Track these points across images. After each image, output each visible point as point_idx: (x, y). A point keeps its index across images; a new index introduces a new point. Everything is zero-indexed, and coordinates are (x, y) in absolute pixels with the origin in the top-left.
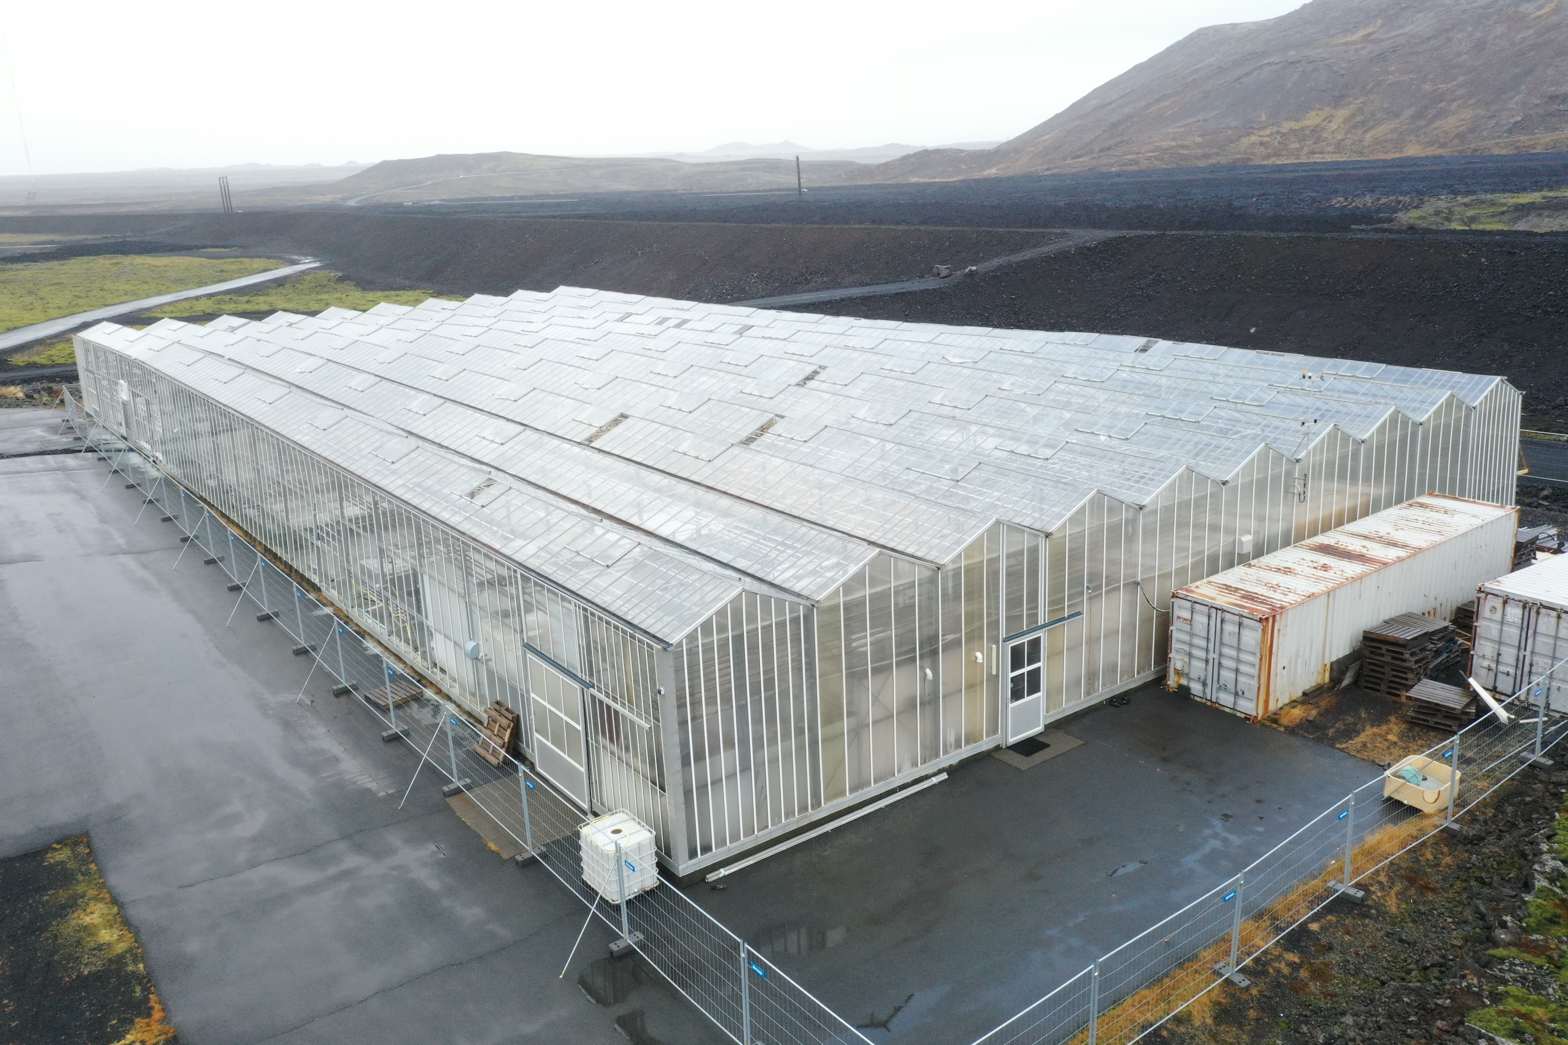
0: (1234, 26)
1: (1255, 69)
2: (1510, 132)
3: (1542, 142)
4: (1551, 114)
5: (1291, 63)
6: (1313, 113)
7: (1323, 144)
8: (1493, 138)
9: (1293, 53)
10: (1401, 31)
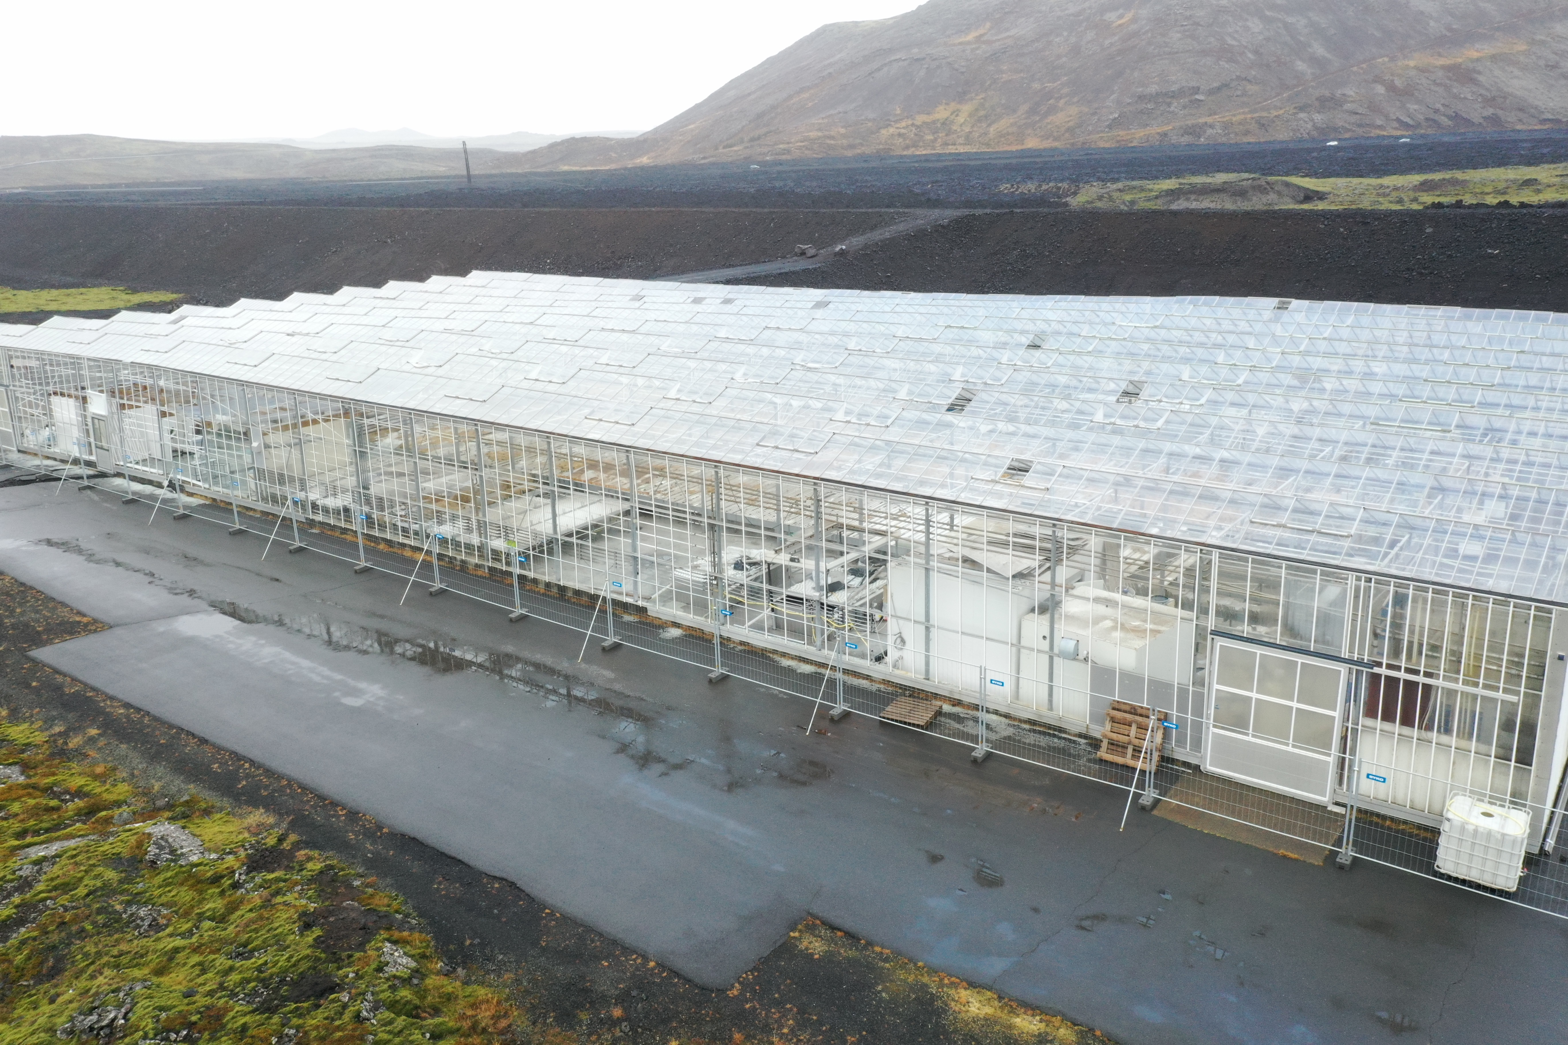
0: (856, 24)
1: (885, 64)
2: (1110, 127)
3: (1137, 136)
4: (1142, 112)
5: (917, 60)
6: (941, 108)
7: (955, 136)
8: (1098, 133)
9: (916, 50)
10: (1008, 34)
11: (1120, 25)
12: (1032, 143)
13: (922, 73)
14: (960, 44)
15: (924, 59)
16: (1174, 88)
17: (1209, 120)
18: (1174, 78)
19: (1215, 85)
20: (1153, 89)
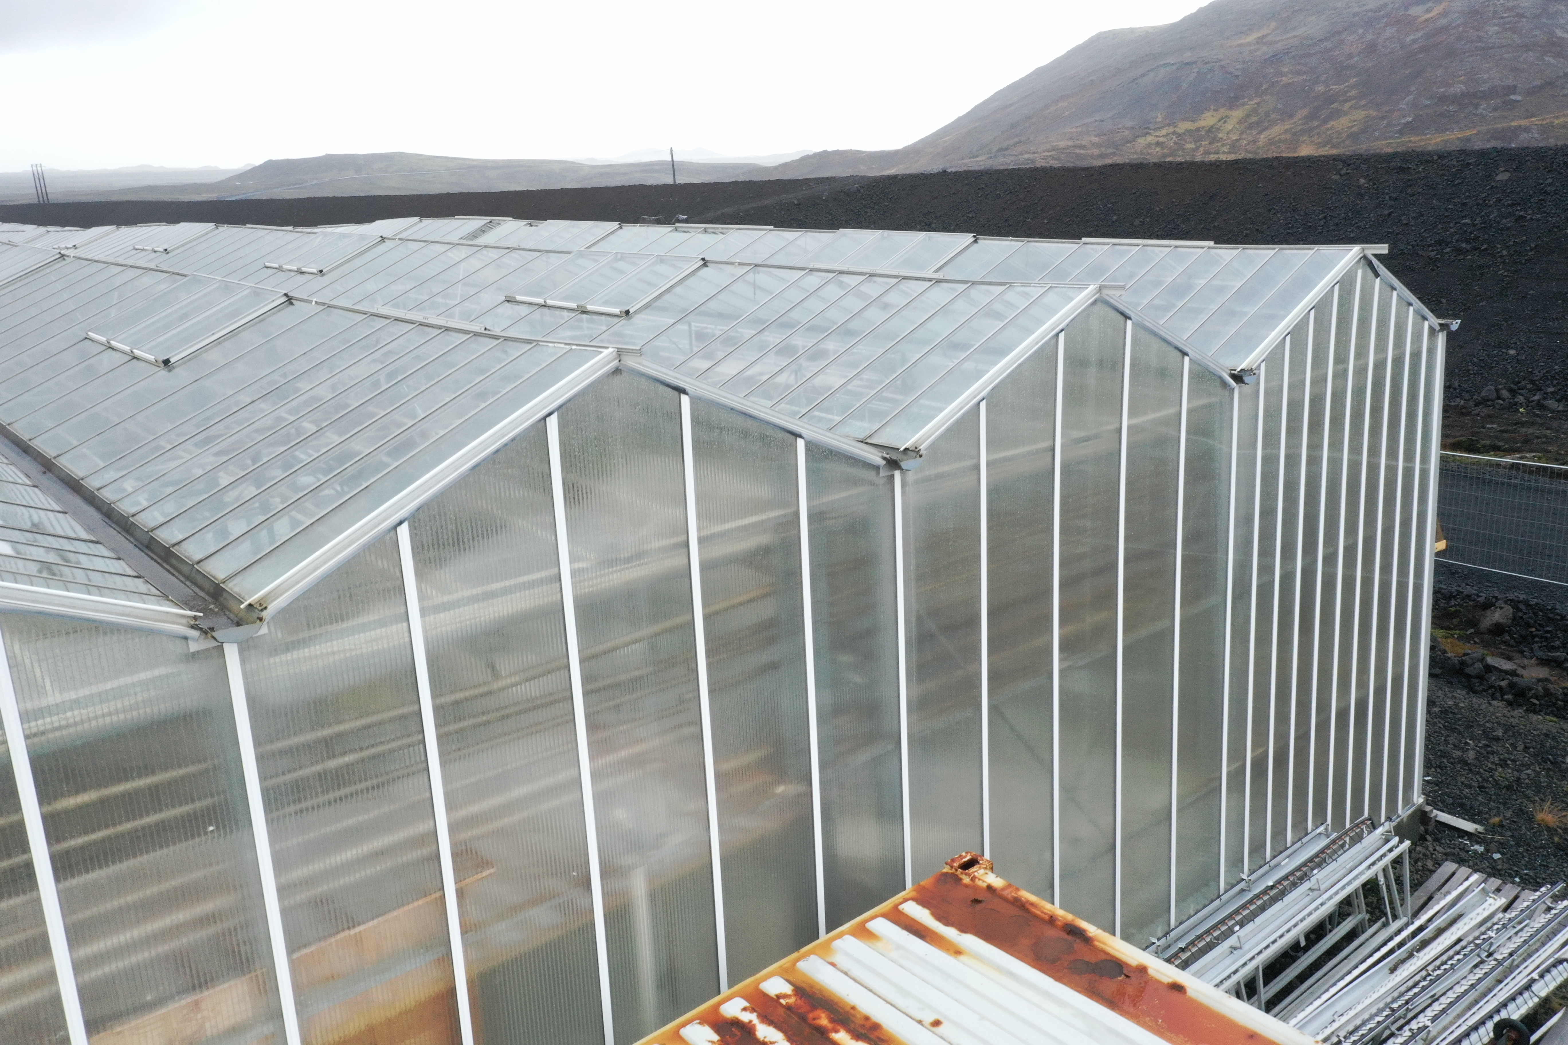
0: (1130, 31)
1: (1152, 70)
2: (1401, 133)
3: (1434, 141)
4: (1441, 115)
5: (1187, 64)
6: (1209, 114)
7: (1219, 144)
8: (1385, 139)
9: (1188, 54)
10: (1295, 33)
11: (1426, 20)
12: (1305, 151)
13: (1192, 77)
14: (1239, 45)
15: (1195, 62)
16: (1484, 87)
17: (1523, 123)
18: (1485, 76)
19: (1537, 83)
20: (1458, 88)
